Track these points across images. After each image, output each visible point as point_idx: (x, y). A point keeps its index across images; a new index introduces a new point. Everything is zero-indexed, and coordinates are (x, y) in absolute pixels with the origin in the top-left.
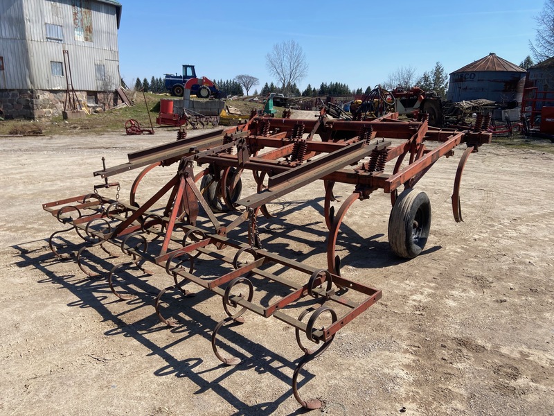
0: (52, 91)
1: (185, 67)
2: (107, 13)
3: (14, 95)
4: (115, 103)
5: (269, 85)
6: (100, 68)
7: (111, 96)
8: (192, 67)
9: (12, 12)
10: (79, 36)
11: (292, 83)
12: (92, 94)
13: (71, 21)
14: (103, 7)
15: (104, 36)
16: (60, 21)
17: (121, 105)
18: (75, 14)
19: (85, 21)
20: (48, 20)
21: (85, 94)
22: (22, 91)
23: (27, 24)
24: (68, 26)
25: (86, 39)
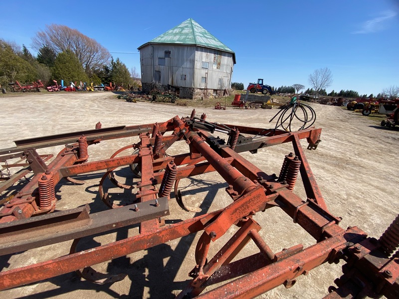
0: (200, 89)
1: (259, 80)
2: (228, 57)
3: (188, 90)
4: (224, 94)
5: (310, 89)
6: (220, 80)
7: (223, 92)
8: (262, 80)
9: (191, 58)
10: (215, 67)
11: (323, 89)
12: (215, 91)
13: (213, 61)
14: (227, 54)
15: (225, 67)
16: (208, 61)
17: (226, 96)
18: (215, 58)
19: (218, 60)
20: (204, 60)
21: (213, 90)
22: (190, 88)
23: (196, 62)
24: (211, 62)
25: (217, 68)
